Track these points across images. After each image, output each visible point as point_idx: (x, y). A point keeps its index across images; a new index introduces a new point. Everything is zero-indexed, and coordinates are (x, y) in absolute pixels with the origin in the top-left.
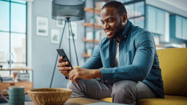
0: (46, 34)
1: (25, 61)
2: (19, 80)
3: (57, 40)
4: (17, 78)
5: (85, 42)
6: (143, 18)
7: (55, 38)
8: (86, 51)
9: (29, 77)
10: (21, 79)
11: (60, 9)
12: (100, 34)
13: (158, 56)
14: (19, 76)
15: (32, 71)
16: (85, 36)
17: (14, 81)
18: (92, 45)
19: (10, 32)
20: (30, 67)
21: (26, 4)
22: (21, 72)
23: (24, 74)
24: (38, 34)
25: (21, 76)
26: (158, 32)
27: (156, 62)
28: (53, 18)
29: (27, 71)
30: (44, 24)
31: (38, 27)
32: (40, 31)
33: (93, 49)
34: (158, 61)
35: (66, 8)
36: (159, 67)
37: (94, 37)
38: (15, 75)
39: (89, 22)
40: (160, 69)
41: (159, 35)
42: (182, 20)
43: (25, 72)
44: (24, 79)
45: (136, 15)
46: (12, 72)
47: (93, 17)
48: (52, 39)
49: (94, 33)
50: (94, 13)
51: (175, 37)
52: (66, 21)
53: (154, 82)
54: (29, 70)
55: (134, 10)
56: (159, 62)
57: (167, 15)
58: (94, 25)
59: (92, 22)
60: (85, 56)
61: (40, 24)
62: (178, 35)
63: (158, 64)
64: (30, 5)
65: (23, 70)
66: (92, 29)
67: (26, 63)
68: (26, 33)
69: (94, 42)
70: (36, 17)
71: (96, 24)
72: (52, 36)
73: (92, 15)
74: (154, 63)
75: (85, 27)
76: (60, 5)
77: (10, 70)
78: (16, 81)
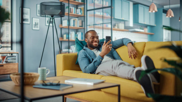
0: (28, 22)
1: (10, 45)
2: (6, 62)
4: (5, 60)
5: (61, 29)
9: (15, 59)
10: (9, 61)
12: (74, 21)
16: (61, 23)
17: (2, 63)
20: (15, 50)
22: (9, 55)
23: (10, 57)
25: (8, 58)
26: (123, 19)
33: (68, 34)
37: (69, 25)
38: (3, 57)
41: (124, 21)
42: (144, 7)
44: (11, 60)
49: (69, 21)
50: (69, 4)
51: (138, 23)
55: (103, 0)
57: (131, 4)
58: (69, 14)
60: (61, 40)
66: (67, 18)
67: (12, 47)
68: (11, 22)
69: (69, 28)
72: (34, 23)
76: (46, 5)
78: (4, 63)
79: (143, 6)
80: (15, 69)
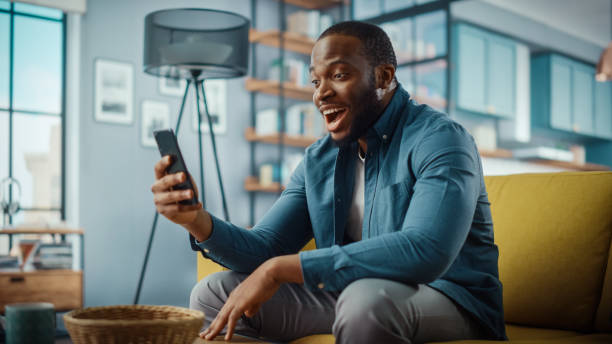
0: (126, 118)
1: (58, 204)
2: (37, 265)
4: (31, 259)
5: (254, 144)
6: (442, 65)
8: (255, 173)
9: (70, 255)
10: (46, 261)
11: (171, 42)
12: (302, 115)
13: (489, 204)
14: (38, 253)
15: (82, 236)
17: (21, 267)
18: (274, 153)
19: (11, 111)
20: (73, 222)
21: (64, 20)
22: (47, 239)
23: (54, 245)
24: (101, 115)
25: (45, 251)
26: (493, 109)
27: (481, 222)
28: (146, 71)
29: (63, 237)
30: (120, 85)
31: (102, 96)
32: (107, 108)
33: (278, 164)
34: (490, 218)
35: (191, 39)
36: (492, 240)
37: (282, 128)
38: (26, 248)
39: (265, 78)
40: (496, 248)
41: (496, 119)
42: (571, 69)
43: (58, 239)
44: (55, 261)
45: (420, 54)
46: (16, 239)
47: (280, 62)
48: (145, 132)
49: (282, 114)
50: (282, 50)
51: (549, 127)
52: (189, 82)
53: (473, 288)
54: (71, 233)
55: (414, 37)
56: (491, 225)
57: (523, 55)
58: (280, 88)
59: (274, 77)
60: (252, 187)
61: (107, 84)
62: (560, 118)
63: (488, 230)
64: (75, 23)
65: (53, 235)
66: (275, 101)
67: (63, 211)
68: (63, 115)
69: (281, 142)
70: (95, 60)
71: (287, 85)
73: (275, 54)
74: (474, 225)
75: (254, 94)
76: (173, 30)
77: (11, 234)
78: (28, 268)
79: (569, 62)
80: (70, 294)
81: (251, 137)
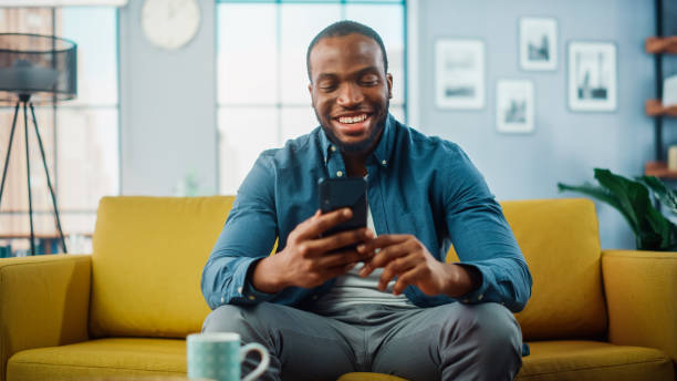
0: (476, 102)
3: (523, 120)
5: (660, 119)
7: (515, 113)
8: (661, 156)
16: (660, 91)
21: (405, 3)
24: (444, 102)
30: (466, 64)
31: (444, 79)
32: (450, 93)
48: (501, 116)
60: (658, 173)
61: (450, 66)
68: (405, 105)
70: (434, 41)
75: (658, 57)
81: (655, 110)
